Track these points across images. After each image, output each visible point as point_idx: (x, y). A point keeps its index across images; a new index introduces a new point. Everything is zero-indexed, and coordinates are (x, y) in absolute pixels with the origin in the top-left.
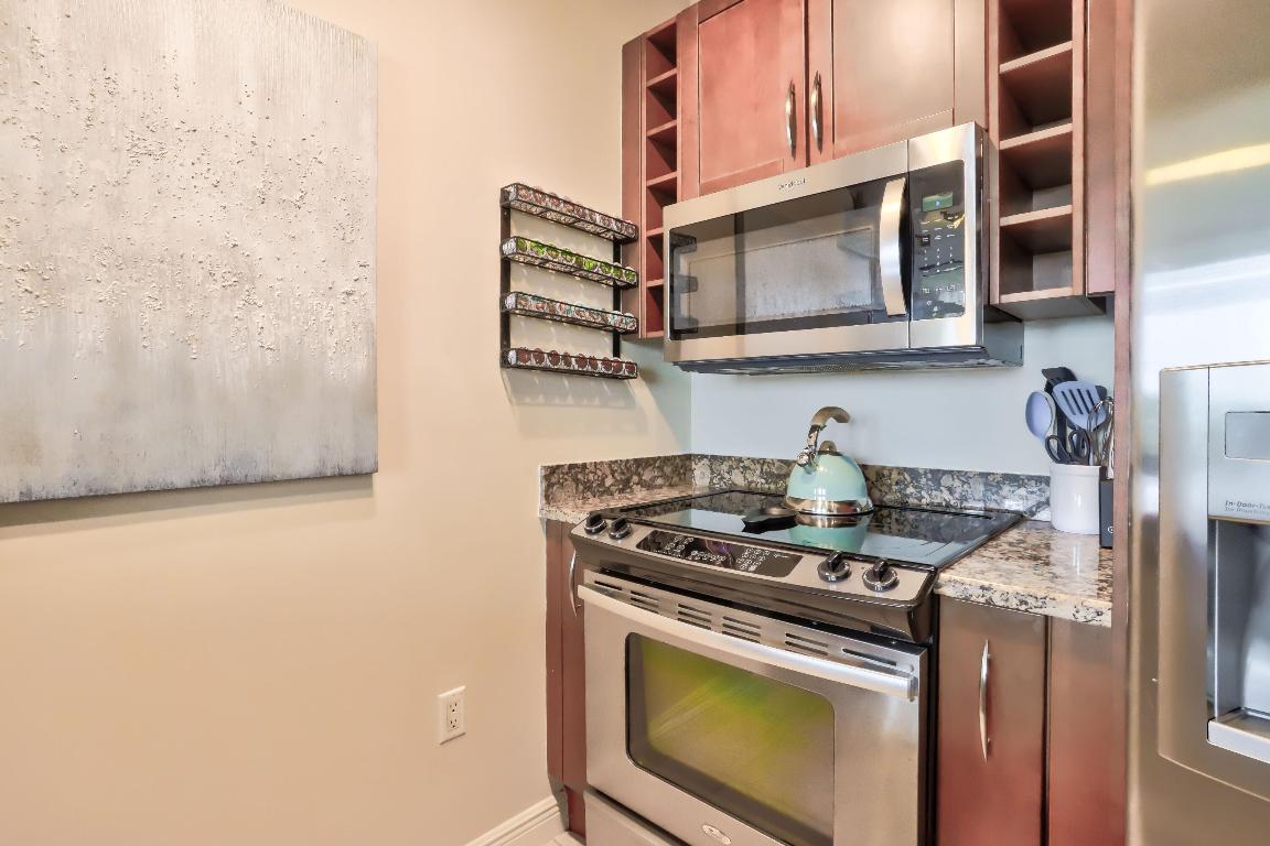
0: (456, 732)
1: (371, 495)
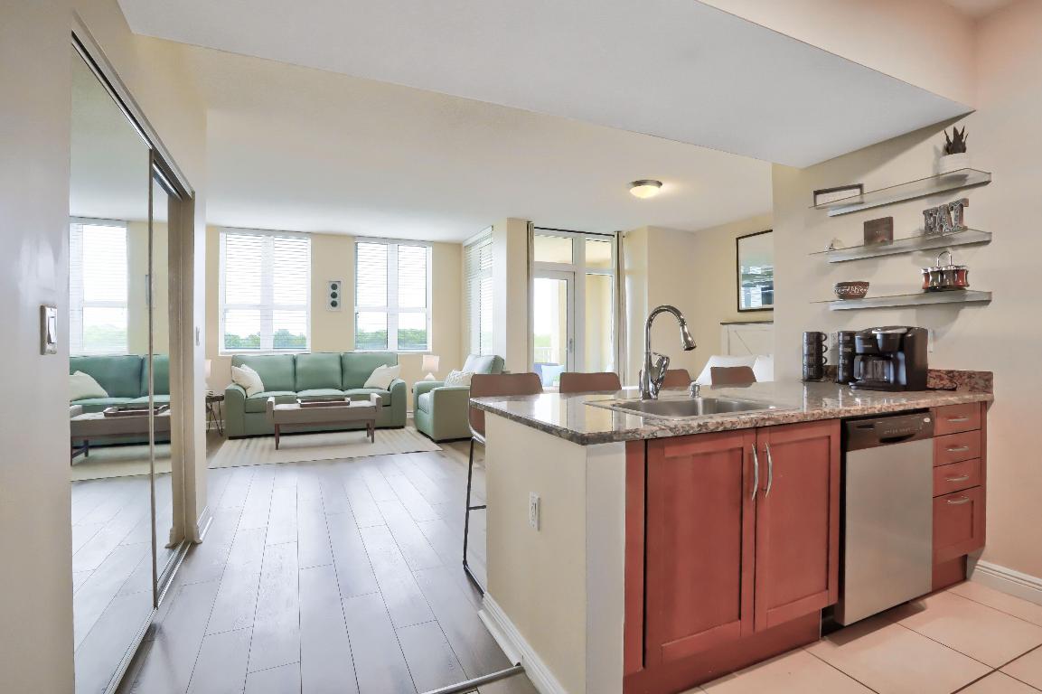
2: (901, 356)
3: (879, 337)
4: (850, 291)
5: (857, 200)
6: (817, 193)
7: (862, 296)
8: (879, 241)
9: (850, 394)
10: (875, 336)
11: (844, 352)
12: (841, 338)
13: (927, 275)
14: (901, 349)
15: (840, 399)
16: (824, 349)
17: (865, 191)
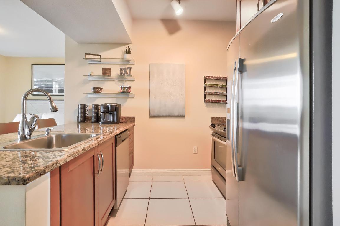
0: (196, 153)
1: (185, 119)
2: (115, 113)
3: (109, 106)
4: (97, 91)
5: (99, 60)
6: (86, 54)
7: (100, 93)
8: (107, 75)
9: (100, 126)
10: (108, 106)
11: (94, 112)
12: (93, 107)
13: (122, 88)
14: (115, 110)
15: (93, 128)
16: (86, 111)
17: (102, 57)
